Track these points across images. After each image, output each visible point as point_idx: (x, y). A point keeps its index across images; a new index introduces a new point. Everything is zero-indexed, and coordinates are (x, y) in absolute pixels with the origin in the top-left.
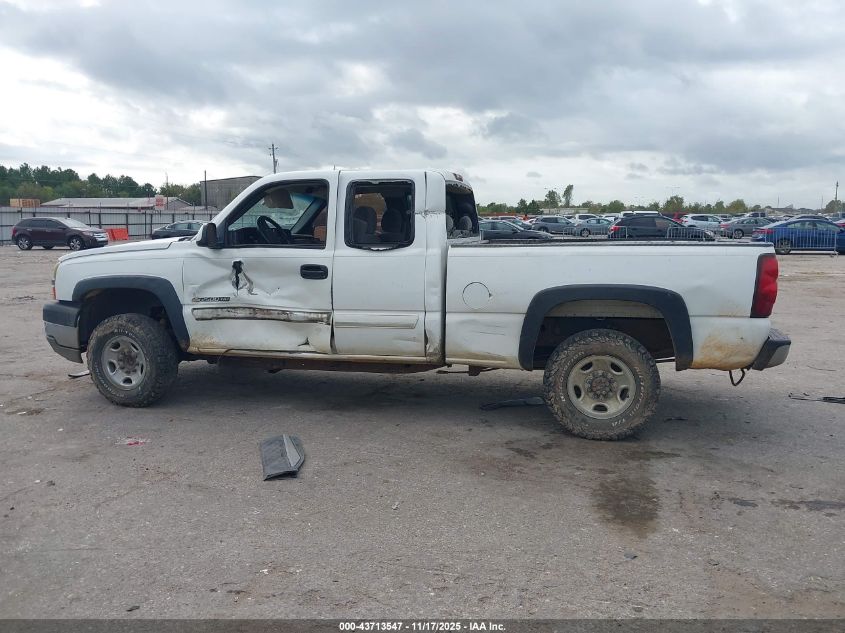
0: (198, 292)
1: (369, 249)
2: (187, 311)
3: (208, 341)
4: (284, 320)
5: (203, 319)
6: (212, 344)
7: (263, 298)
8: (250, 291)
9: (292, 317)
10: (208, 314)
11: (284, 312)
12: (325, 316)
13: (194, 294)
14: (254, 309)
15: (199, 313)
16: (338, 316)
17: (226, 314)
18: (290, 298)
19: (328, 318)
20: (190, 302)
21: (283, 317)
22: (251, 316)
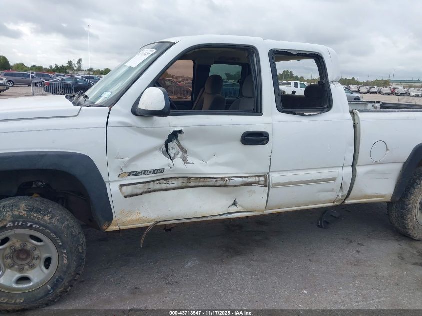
0: (126, 166)
1: (303, 115)
2: (113, 188)
3: (134, 217)
4: (220, 186)
5: (132, 195)
6: (138, 220)
7: (198, 166)
8: (185, 160)
9: (231, 183)
10: (138, 189)
11: (223, 179)
12: (262, 179)
13: (122, 169)
14: (189, 178)
15: (128, 190)
16: (275, 178)
17: (157, 186)
18: (226, 164)
19: (265, 181)
20: (117, 178)
21: (222, 183)
22: (184, 184)
